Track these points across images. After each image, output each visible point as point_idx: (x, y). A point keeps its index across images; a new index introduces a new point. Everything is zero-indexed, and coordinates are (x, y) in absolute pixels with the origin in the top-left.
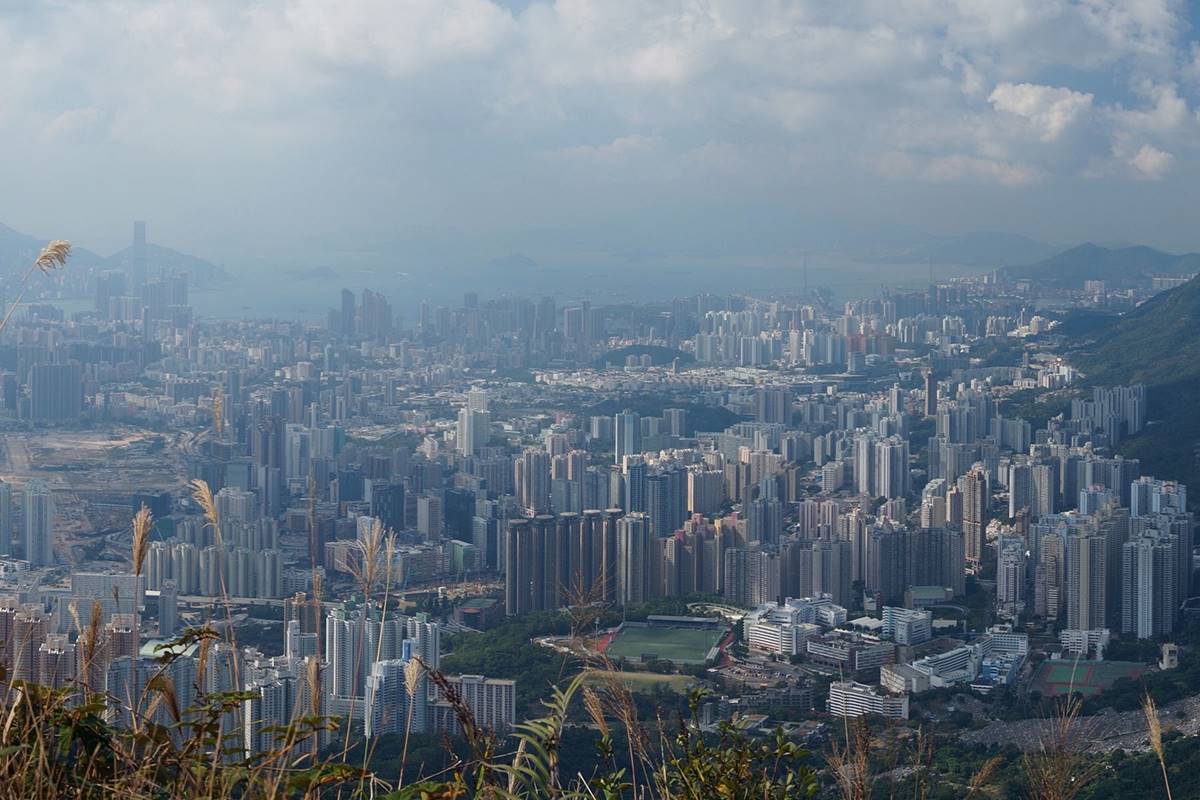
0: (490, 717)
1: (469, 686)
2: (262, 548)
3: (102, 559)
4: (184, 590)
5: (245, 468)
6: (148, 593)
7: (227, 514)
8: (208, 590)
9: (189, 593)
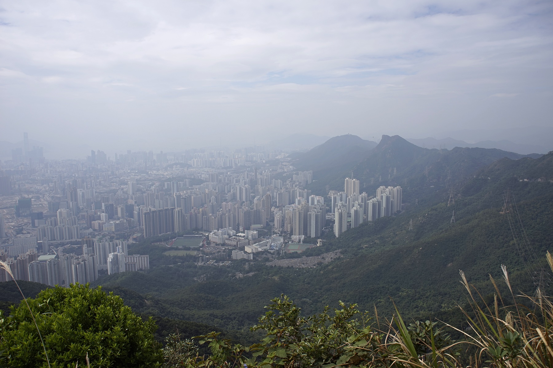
0: (142, 266)
1: (136, 257)
2: (73, 225)
3: (23, 233)
5: (66, 203)
6: (38, 242)
7: (61, 216)
8: (57, 239)
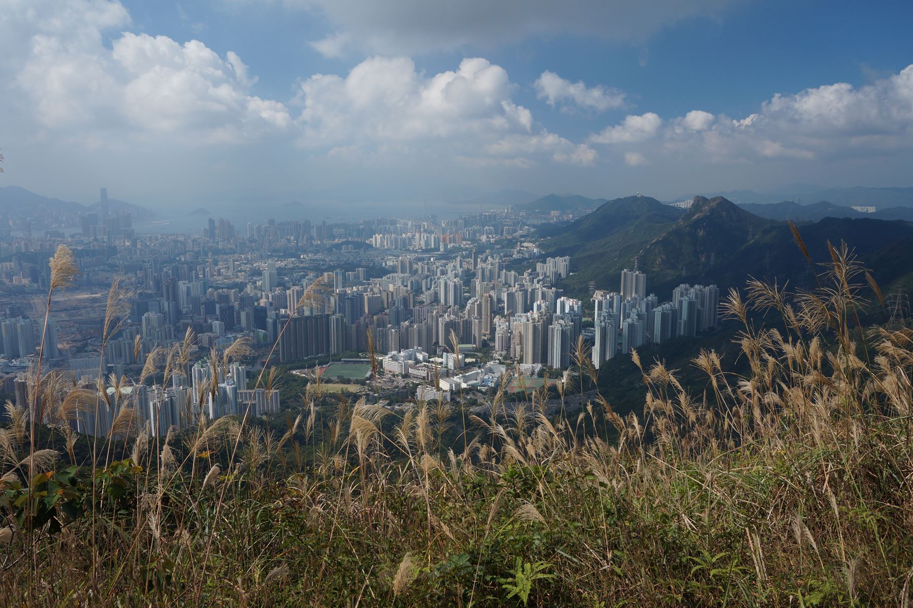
0: (268, 407)
1: (259, 393)
2: (166, 339)
3: (86, 351)
4: (128, 362)
5: (158, 303)
6: (109, 365)
7: (149, 324)
8: (140, 361)
9: (131, 363)
